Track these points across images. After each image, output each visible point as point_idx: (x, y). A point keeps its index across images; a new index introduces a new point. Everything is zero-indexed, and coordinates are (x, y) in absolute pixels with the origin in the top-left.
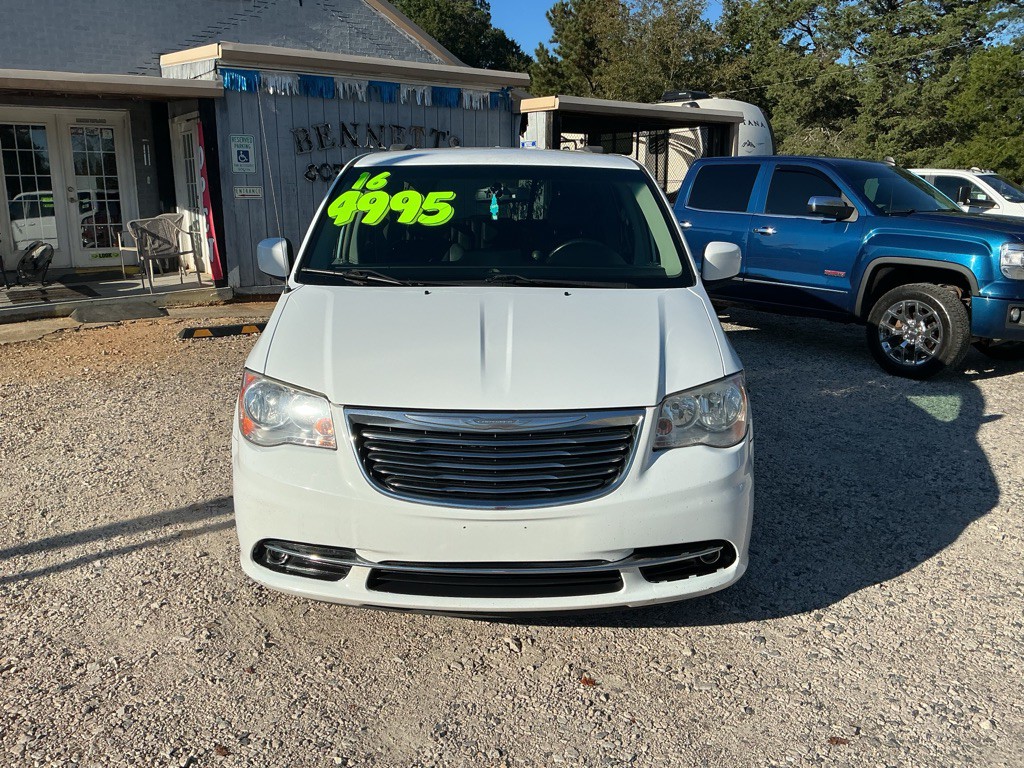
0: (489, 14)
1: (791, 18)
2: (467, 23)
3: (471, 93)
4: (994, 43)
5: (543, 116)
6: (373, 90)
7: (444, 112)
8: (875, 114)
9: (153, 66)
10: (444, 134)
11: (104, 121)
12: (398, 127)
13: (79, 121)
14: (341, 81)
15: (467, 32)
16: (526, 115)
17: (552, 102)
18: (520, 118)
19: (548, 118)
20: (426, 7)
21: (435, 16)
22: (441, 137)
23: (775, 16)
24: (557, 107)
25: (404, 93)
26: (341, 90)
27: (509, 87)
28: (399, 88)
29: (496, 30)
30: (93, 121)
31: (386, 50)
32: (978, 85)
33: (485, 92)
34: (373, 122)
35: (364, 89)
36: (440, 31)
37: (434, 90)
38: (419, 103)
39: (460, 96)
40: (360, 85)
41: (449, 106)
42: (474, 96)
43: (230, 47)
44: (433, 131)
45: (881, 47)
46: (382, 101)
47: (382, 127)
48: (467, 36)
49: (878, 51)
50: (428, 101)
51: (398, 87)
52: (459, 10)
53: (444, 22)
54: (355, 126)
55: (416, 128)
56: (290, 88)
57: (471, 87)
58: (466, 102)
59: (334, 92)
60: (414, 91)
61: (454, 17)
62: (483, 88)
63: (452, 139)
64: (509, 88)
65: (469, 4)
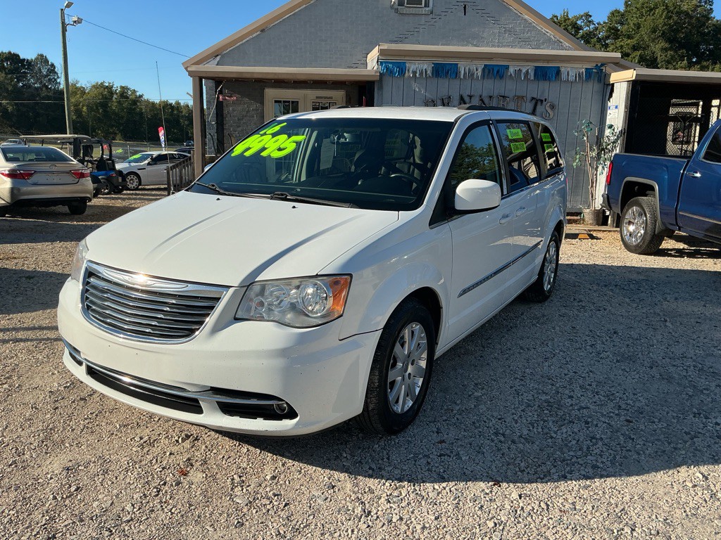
0: (711, 9)
2: (691, 17)
3: (569, 69)
5: (625, 85)
6: (487, 71)
7: (544, 85)
9: (362, 62)
10: (542, 101)
11: (331, 98)
12: (503, 97)
13: (317, 97)
14: (463, 67)
15: (690, 24)
16: (613, 85)
17: (630, 74)
18: (609, 87)
19: (628, 87)
20: (656, 7)
21: (662, 14)
22: (539, 103)
24: (634, 78)
25: (511, 70)
26: (463, 72)
29: (718, 21)
30: (325, 98)
31: (525, 42)
33: (581, 68)
34: (485, 94)
35: (480, 70)
36: (665, 24)
37: (537, 69)
38: (523, 78)
39: (559, 72)
40: (478, 68)
41: (549, 79)
42: (571, 71)
43: (385, 46)
44: (533, 98)
46: (493, 78)
47: (491, 97)
48: (690, 27)
50: (531, 76)
51: (507, 67)
52: (685, 8)
53: (670, 17)
54: (470, 97)
55: (518, 97)
56: (426, 72)
57: (568, 65)
58: (564, 77)
59: (457, 74)
60: (520, 70)
61: (679, 13)
62: (579, 66)
63: (549, 104)
64: (602, 65)
65: (694, 2)
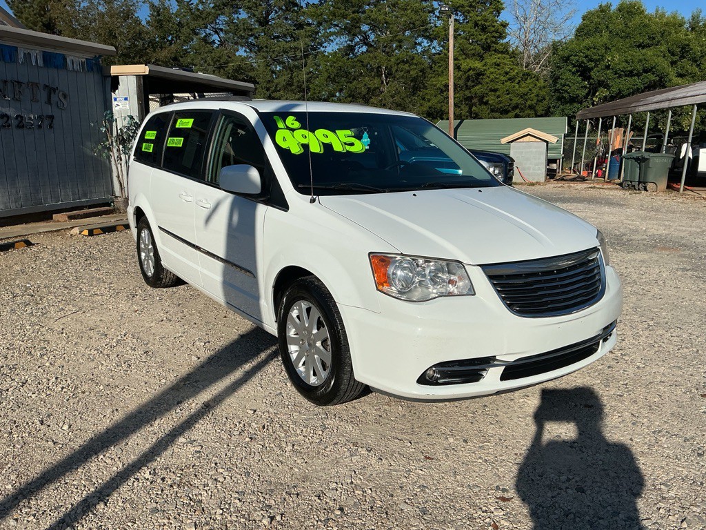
1: (205, 21)
3: (72, 58)
4: (327, 50)
5: (134, 79)
7: (53, 72)
8: (268, 89)
10: (54, 90)
12: (18, 82)
16: (116, 77)
17: (142, 69)
18: (109, 80)
19: (138, 81)
22: (52, 92)
23: (194, 19)
24: (147, 73)
25: (21, 56)
27: (100, 54)
28: (17, 50)
32: (326, 74)
33: (82, 58)
37: (44, 54)
38: (34, 64)
39: (65, 59)
41: (56, 67)
42: (75, 60)
44: (46, 86)
45: (266, 47)
46: (4, 60)
47: (6, 82)
49: (265, 49)
50: (40, 63)
55: (33, 84)
57: (72, 53)
58: (69, 65)
60: (29, 54)
62: (81, 55)
63: (61, 93)
64: (100, 56)
